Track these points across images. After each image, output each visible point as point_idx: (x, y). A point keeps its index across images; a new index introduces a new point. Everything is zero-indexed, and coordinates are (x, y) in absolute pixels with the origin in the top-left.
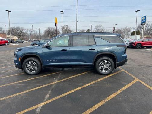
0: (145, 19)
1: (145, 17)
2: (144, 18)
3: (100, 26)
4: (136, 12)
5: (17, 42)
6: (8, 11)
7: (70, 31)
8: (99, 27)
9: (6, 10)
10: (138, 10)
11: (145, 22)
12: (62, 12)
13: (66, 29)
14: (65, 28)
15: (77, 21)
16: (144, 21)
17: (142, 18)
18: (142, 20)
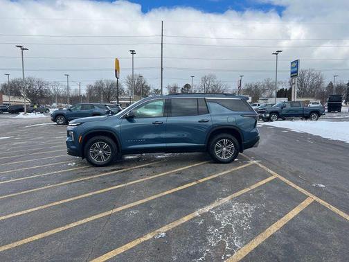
0: (297, 66)
1: (297, 62)
2: (295, 64)
3: (211, 77)
4: (277, 54)
6: (20, 47)
7: (146, 86)
8: (209, 78)
9: (18, 46)
11: (297, 72)
12: (133, 52)
13: (138, 83)
14: (136, 81)
15: (162, 69)
16: (296, 69)
17: (292, 63)
18: (292, 68)
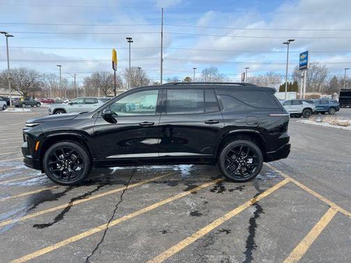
0: (306, 58)
1: (306, 53)
2: (304, 56)
4: (287, 43)
5: (24, 105)
7: (146, 80)
8: (210, 72)
9: (2, 33)
10: (290, 41)
11: (306, 64)
12: (130, 40)
13: (137, 76)
14: (135, 74)
15: (162, 60)
16: (305, 61)
17: (301, 55)
18: (301, 60)
